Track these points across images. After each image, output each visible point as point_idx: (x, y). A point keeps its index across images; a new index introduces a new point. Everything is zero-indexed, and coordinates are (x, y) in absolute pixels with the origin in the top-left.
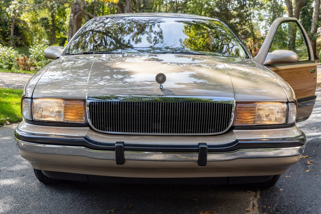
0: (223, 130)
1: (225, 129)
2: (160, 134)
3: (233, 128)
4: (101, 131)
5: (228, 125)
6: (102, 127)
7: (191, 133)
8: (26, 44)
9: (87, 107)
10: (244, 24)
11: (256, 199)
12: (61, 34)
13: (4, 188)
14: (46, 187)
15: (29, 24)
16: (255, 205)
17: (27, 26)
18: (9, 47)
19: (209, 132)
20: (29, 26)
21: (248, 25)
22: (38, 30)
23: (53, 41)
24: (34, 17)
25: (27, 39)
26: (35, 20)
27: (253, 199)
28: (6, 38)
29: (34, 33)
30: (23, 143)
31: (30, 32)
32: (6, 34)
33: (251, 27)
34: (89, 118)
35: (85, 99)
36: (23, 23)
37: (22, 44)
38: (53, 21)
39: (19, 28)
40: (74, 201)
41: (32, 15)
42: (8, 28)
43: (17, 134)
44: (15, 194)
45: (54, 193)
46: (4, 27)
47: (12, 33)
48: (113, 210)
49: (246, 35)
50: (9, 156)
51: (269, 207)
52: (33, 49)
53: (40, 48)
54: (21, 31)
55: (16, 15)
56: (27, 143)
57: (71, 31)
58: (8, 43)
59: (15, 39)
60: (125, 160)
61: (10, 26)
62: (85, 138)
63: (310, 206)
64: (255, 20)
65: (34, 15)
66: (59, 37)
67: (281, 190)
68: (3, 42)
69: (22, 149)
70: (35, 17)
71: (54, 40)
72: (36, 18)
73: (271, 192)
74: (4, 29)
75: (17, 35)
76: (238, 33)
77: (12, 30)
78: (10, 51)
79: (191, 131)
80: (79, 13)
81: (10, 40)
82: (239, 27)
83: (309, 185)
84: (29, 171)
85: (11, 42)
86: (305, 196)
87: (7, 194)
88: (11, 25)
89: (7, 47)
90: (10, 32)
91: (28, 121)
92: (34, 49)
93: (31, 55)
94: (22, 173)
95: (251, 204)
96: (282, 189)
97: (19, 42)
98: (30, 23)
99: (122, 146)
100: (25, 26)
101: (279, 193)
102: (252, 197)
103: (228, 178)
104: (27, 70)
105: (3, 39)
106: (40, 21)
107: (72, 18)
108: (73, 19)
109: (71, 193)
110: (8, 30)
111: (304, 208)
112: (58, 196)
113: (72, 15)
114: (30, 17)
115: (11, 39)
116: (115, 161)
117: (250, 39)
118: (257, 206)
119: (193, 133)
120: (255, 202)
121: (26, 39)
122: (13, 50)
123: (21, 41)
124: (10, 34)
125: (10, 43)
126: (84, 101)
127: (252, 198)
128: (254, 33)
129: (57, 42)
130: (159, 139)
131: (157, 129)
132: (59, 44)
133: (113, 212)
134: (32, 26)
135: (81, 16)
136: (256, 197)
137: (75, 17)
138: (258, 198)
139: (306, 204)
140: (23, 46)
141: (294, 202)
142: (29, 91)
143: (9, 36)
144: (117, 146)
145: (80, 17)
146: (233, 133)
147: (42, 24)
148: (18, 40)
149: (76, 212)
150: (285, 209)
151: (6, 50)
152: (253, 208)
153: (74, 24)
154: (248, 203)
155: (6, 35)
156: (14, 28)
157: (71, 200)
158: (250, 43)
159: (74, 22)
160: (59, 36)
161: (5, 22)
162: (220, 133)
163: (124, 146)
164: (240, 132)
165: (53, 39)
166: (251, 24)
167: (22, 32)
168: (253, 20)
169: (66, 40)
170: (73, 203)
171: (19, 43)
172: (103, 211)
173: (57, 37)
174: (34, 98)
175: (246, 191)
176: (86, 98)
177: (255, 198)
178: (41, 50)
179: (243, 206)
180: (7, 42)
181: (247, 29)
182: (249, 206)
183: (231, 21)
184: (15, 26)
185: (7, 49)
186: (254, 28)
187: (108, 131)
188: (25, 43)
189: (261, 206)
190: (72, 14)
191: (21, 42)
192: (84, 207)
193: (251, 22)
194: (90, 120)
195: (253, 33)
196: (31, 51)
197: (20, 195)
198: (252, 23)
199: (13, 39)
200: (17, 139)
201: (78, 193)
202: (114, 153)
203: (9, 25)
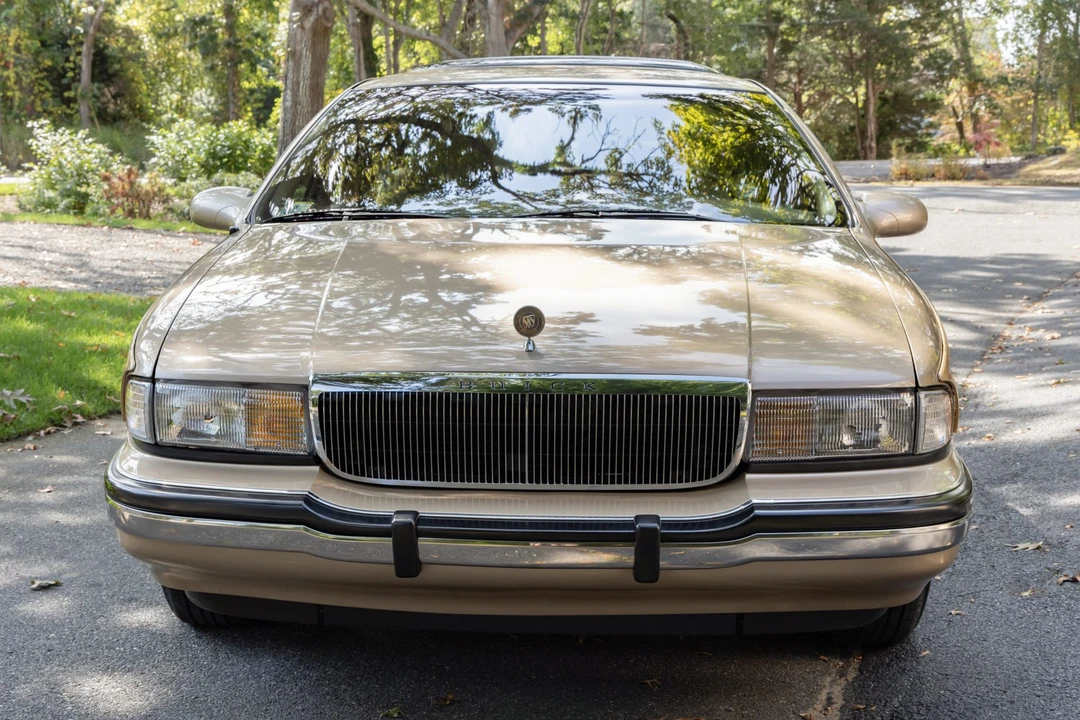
0: (714, 475)
1: (721, 471)
2: (527, 486)
3: (745, 467)
4: (352, 477)
5: (729, 460)
6: (356, 466)
7: (619, 482)
8: (137, 112)
9: (314, 406)
10: (934, 28)
11: (842, 681)
12: (258, 73)
13: (74, 639)
14: (200, 638)
15: (146, 40)
16: (835, 700)
17: (139, 48)
18: (77, 132)
19: (674, 482)
20: (146, 47)
21: (948, 29)
22: (176, 60)
23: (231, 98)
24: (162, 13)
25: (136, 95)
26: (167, 24)
27: (833, 682)
28: (66, 94)
29: (163, 71)
30: (128, 513)
31: (148, 70)
32: (64, 76)
33: (963, 40)
34: (318, 438)
35: (305, 383)
36: (125, 35)
37: (119, 111)
38: (231, 28)
39: (109, 57)
40: (283, 681)
41: (154, 7)
42: (72, 58)
43: (112, 484)
44: (107, 657)
45: (222, 656)
46: (57, 53)
47: (85, 75)
48: (395, 709)
49: (940, 68)
50: (86, 537)
51: (873, 708)
52: (160, 137)
53: (185, 134)
54: (117, 66)
55: (101, 9)
56: (139, 513)
57: (293, 72)
58: (72, 109)
59: (95, 96)
60: (420, 563)
61: (78, 49)
62: (307, 500)
63: (994, 706)
64: (977, 10)
65: (163, 6)
66: (253, 85)
67: (924, 654)
68: (53, 106)
69: (127, 529)
70: (167, 15)
71: (234, 95)
72: (171, 19)
73: (892, 660)
74: (56, 59)
75: (103, 81)
76: (913, 62)
77: (85, 64)
78: (79, 144)
79: (619, 478)
80: (320, 10)
81: (78, 98)
82: (915, 39)
83: (1014, 640)
84: (149, 585)
85: (84, 109)
86: (990, 675)
87: (82, 660)
88: (81, 43)
89: (67, 132)
90: (77, 71)
91: (143, 446)
92: (164, 137)
93: (154, 160)
94: (127, 591)
95: (823, 696)
96: (928, 652)
97: (111, 107)
98: (150, 35)
99: (411, 523)
100: (130, 48)
101: (915, 664)
102: (830, 674)
103: (740, 616)
104: (141, 214)
105: (53, 96)
106: (184, 29)
107: (295, 26)
108: (299, 31)
109: (275, 656)
110: (71, 65)
111: (975, 712)
112: (233, 665)
113: (297, 14)
114: (149, 15)
115: (83, 96)
116: (393, 568)
117: (954, 84)
118: (839, 702)
119: (626, 482)
120: (837, 691)
121: (133, 94)
122: (91, 140)
123: (119, 102)
124: (76, 79)
125: (78, 111)
126: (305, 388)
127: (829, 679)
128: (970, 60)
129: (244, 104)
130: (523, 502)
131: (516, 472)
132: (252, 111)
133: (396, 715)
134: (155, 47)
135: (327, 19)
136: (842, 674)
137: (308, 24)
138: (850, 679)
139: (984, 701)
140: (123, 118)
141: (952, 692)
142: (146, 353)
143: (74, 85)
144: (398, 525)
145: (325, 22)
146: (744, 485)
147: (191, 40)
148: (104, 99)
149: (285, 714)
150: (918, 713)
151: (64, 140)
152: (826, 709)
153: (302, 50)
154: (812, 696)
155: (65, 81)
156: (91, 57)
157: (272, 677)
158: (957, 99)
159: (302, 40)
160: (252, 83)
161: (61, 33)
162: (705, 483)
163: (417, 524)
164: (767, 479)
165: (230, 94)
166: (960, 28)
167: (121, 70)
168: (970, 12)
169: (279, 96)
170: (278, 688)
171: (109, 110)
172: (367, 712)
173: (246, 85)
174: (158, 380)
175: (818, 658)
176: (311, 378)
177: (841, 677)
178: (188, 139)
179: (795, 703)
180: (69, 107)
181: (945, 46)
182: (813, 705)
183: (887, 16)
184: (95, 46)
185: (68, 138)
186: (973, 39)
187: (376, 477)
188: (132, 108)
189: (852, 704)
190: (294, 14)
191: (116, 104)
192: (311, 699)
193: (960, 17)
194: (321, 443)
195: (968, 60)
196: (153, 144)
197: (120, 663)
198: (967, 25)
199: (90, 95)
200: (111, 501)
201: (294, 656)
202: (388, 541)
203: (74, 46)
